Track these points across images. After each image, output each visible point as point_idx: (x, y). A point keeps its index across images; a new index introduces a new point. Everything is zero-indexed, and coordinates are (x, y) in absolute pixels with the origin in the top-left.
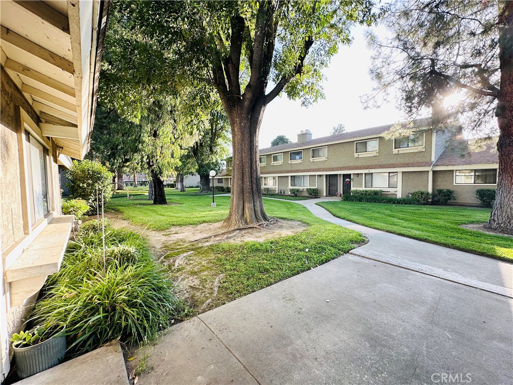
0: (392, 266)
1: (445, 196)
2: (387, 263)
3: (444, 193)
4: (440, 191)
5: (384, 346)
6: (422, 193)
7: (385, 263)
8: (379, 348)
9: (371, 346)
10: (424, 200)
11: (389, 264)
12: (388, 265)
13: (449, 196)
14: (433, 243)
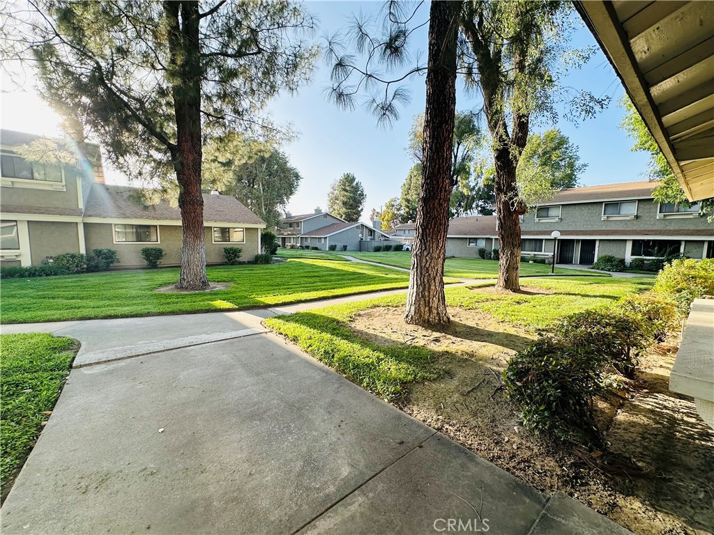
0: (160, 353)
1: (106, 258)
2: (150, 353)
3: (105, 254)
4: (99, 253)
5: (265, 412)
6: (73, 256)
7: (147, 354)
8: (265, 416)
9: (260, 420)
10: (77, 266)
11: (154, 353)
12: (153, 355)
13: (111, 257)
14: (159, 315)
